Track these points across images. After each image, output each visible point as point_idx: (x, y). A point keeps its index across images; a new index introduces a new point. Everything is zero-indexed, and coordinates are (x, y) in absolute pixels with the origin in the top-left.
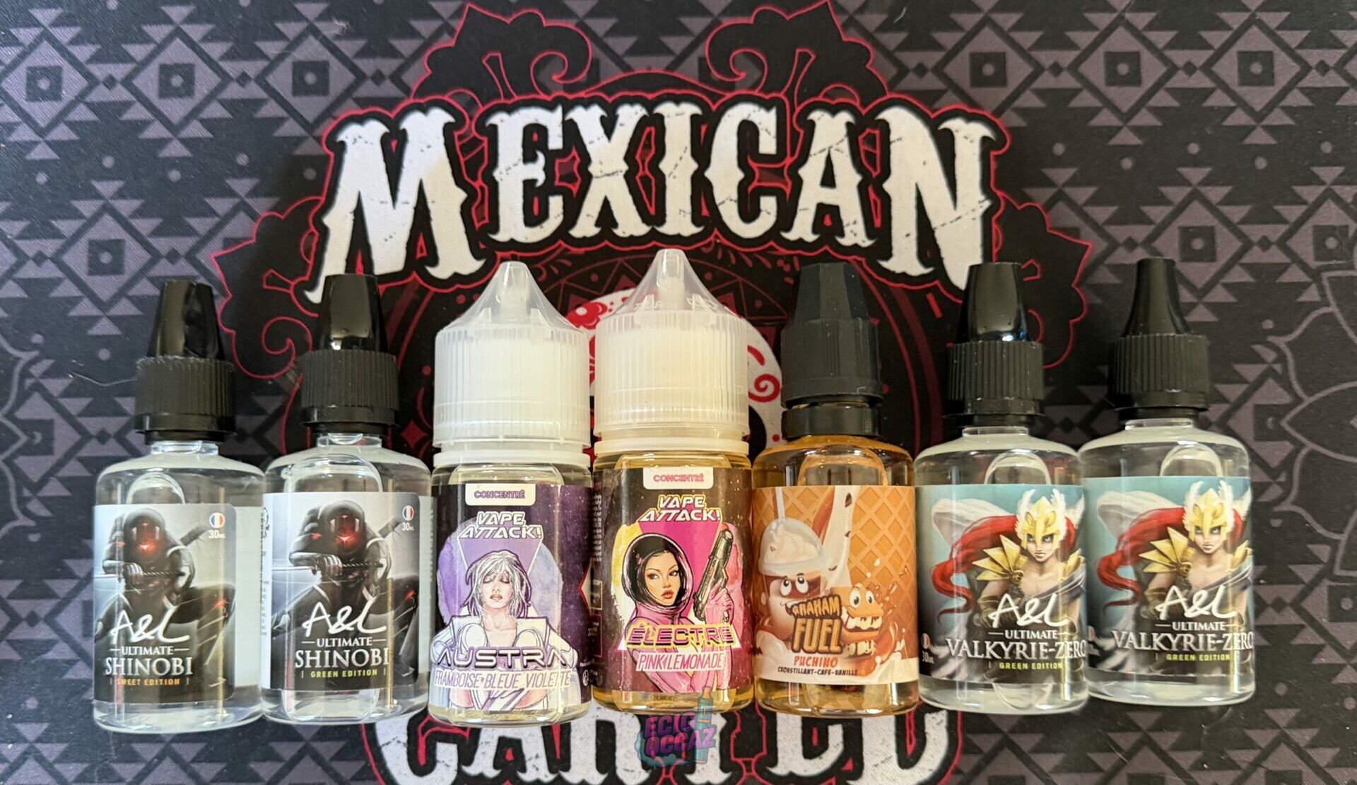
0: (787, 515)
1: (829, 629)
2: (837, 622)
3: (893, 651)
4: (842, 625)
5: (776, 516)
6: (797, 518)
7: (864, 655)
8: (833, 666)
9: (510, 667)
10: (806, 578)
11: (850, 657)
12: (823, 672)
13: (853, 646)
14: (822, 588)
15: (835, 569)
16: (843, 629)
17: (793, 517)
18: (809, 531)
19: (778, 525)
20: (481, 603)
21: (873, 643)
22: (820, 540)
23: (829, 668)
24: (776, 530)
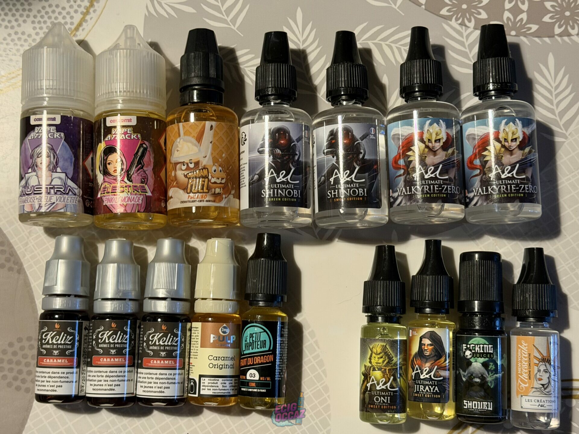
0: (185, 134)
1: (203, 183)
2: (206, 180)
3: (230, 194)
4: (209, 181)
5: (179, 136)
6: (189, 136)
7: (218, 194)
8: (205, 198)
9: (49, 193)
10: (193, 161)
11: (212, 194)
12: (201, 201)
13: (213, 190)
14: (200, 165)
15: (206, 157)
16: (209, 183)
17: (187, 135)
18: (195, 141)
19: (180, 139)
20: (37, 166)
21: (222, 189)
22: (199, 145)
23: (203, 199)
24: (179, 142)
